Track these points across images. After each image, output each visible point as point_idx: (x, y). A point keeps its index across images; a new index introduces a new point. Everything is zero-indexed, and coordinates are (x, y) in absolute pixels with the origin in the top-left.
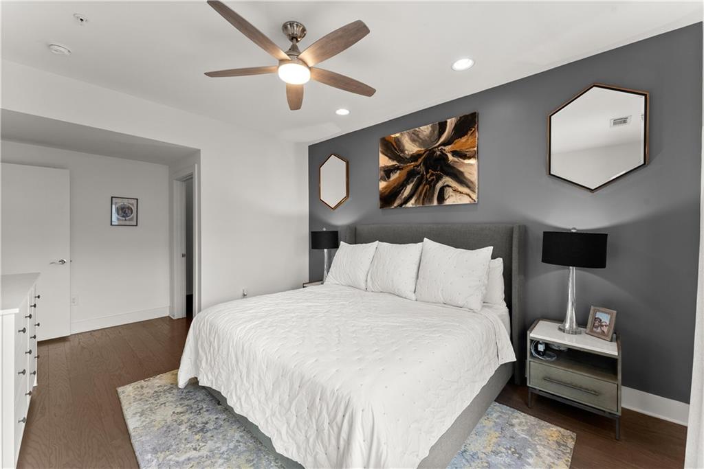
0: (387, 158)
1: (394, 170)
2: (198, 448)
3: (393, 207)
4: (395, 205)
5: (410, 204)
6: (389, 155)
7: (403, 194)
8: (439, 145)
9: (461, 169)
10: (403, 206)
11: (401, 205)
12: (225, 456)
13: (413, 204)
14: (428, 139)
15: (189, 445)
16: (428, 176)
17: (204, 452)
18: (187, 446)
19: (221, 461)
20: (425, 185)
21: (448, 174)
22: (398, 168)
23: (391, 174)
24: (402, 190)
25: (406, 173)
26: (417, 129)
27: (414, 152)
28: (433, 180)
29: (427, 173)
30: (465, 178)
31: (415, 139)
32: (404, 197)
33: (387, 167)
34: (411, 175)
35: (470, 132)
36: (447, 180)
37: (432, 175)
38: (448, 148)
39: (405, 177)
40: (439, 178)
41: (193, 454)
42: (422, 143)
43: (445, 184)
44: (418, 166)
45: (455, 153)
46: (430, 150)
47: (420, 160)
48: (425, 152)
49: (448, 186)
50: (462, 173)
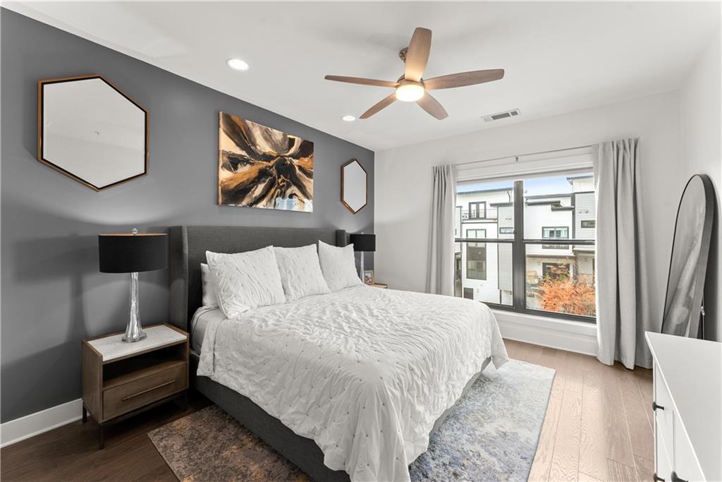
0: (234, 144)
1: (244, 161)
2: (476, 454)
3: (241, 205)
4: (244, 203)
5: (261, 205)
6: (236, 140)
7: (253, 193)
8: (289, 156)
9: (304, 183)
10: (254, 206)
11: (251, 205)
12: (472, 432)
13: (264, 206)
14: (280, 145)
15: (478, 462)
16: (280, 181)
17: (477, 447)
18: (480, 464)
19: (477, 433)
20: (276, 189)
21: (295, 184)
22: (247, 162)
23: (239, 166)
24: (253, 187)
25: (257, 171)
26: (270, 129)
27: (267, 151)
28: (284, 185)
29: (279, 177)
30: (306, 190)
31: (268, 138)
32: (254, 196)
33: (233, 154)
34: (263, 174)
35: (310, 156)
36: (294, 189)
37: (283, 181)
38: (296, 162)
39: (257, 175)
40: (288, 186)
41: (484, 454)
42: (275, 146)
43: (294, 192)
44: (271, 167)
45: (300, 168)
46: (282, 156)
47: (272, 162)
48: (277, 156)
49: (295, 194)
50: (305, 187)
